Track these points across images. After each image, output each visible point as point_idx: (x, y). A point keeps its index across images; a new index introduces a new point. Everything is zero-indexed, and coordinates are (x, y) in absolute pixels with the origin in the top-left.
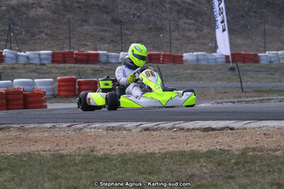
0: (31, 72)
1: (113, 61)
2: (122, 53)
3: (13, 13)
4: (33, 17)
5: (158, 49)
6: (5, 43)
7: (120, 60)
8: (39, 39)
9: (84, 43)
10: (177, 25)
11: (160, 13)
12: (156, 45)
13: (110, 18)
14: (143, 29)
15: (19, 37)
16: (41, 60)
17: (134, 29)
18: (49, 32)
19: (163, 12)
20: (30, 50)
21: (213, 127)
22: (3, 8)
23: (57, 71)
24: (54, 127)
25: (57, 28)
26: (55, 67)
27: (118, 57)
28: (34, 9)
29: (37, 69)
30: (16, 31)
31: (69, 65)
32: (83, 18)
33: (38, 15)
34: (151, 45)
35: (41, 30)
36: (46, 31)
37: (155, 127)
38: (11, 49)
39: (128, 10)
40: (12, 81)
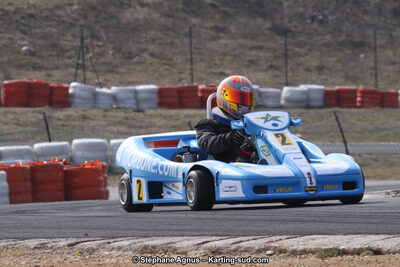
0: (115, 125)
1: (269, 103)
2: (286, 89)
3: (92, 16)
4: (129, 24)
5: (355, 80)
6: (73, 70)
7: (282, 102)
8: (139, 63)
9: (221, 69)
10: (391, 35)
11: (360, 14)
12: (351, 74)
13: (268, 24)
14: (327, 45)
15: (103, 59)
16: (138, 101)
17: (312, 46)
18: (157, 50)
19: (366, 12)
20: (121, 83)
21: (341, 247)
22: (75, 7)
23: (164, 122)
24: (43, 246)
25: (172, 43)
26: (161, 115)
27: (278, 96)
28: (131, 9)
29: (127, 119)
30: (97, 50)
31: (186, 112)
32: (220, 25)
33: (138, 20)
34: (342, 74)
35: (142, 46)
36: (151, 48)
37: (234, 247)
38: (84, 81)
39: (301, 10)
40: (71, 142)
